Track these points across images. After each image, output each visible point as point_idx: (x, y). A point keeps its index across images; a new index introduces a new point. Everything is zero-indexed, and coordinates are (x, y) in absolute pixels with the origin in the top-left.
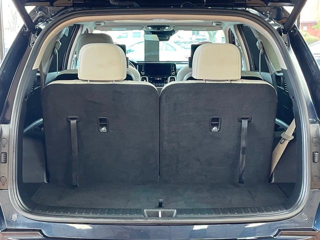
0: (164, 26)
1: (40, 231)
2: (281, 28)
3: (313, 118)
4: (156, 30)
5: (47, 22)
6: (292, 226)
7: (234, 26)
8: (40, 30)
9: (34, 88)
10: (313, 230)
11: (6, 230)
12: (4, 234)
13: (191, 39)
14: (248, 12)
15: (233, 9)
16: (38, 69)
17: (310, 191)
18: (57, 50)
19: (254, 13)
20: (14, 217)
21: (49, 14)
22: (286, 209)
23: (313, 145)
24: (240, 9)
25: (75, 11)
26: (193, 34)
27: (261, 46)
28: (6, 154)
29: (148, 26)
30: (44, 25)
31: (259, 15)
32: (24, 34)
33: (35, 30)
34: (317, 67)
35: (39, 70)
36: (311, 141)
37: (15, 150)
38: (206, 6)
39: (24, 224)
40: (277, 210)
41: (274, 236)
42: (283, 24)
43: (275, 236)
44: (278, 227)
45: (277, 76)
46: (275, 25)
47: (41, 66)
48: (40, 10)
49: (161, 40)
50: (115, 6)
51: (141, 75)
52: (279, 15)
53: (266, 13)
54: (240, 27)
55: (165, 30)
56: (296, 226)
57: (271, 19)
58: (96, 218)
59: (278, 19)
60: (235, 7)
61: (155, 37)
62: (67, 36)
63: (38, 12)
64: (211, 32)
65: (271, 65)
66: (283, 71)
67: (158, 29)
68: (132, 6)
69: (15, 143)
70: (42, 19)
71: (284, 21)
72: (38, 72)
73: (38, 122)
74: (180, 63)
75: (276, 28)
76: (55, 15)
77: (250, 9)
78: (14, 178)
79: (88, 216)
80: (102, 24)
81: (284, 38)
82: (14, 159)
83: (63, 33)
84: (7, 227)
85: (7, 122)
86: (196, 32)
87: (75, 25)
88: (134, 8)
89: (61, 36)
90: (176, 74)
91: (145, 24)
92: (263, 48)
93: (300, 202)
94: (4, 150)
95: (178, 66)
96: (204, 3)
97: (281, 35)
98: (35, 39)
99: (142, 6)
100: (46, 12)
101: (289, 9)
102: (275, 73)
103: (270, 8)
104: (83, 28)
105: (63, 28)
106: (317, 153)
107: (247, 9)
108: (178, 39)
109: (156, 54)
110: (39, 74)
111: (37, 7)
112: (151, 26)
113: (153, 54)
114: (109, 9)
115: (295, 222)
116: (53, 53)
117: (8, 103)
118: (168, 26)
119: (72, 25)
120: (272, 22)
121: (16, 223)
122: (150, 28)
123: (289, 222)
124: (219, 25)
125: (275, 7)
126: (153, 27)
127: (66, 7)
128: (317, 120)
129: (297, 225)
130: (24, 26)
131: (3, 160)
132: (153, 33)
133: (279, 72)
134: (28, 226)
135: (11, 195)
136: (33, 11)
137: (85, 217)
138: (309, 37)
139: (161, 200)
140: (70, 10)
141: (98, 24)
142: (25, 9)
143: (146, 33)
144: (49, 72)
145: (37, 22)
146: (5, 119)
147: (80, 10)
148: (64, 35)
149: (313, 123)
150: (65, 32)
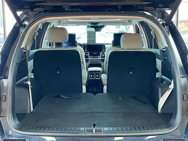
0: (98, 23)
3: (183, 75)
5: (29, 21)
7: (139, 22)
8: (25, 25)
9: (22, 58)
11: (6, 140)
13: (115, 31)
17: (182, 117)
18: (35, 37)
19: (148, 14)
20: (10, 133)
21: (30, 16)
22: (168, 128)
23: (183, 90)
24: (140, 12)
25: (45, 14)
26: (117, 28)
27: (153, 33)
28: (5, 96)
29: (89, 23)
30: (27, 22)
31: (151, 15)
32: (16, 28)
33: (23, 25)
35: (25, 48)
36: (182, 87)
37: (10, 94)
38: (120, 10)
39: (16, 136)
40: (162, 129)
42: (165, 20)
44: (163, 138)
45: (163, 51)
46: (161, 21)
47: (26, 46)
48: (25, 14)
49: (96, 31)
50: (68, 11)
51: (85, 51)
52: (163, 15)
53: (155, 14)
54: (142, 23)
55: (98, 25)
56: (173, 138)
57: (158, 18)
58: (57, 133)
59: (162, 18)
60: (137, 11)
61: (93, 29)
62: (41, 29)
63: (24, 15)
64: (126, 26)
65: (159, 45)
66: (166, 48)
67: (94, 25)
68: (78, 11)
69: (11, 90)
70: (26, 19)
71: (166, 19)
72: (25, 49)
73: (25, 78)
74: (107, 44)
75: (161, 23)
76: (34, 16)
77: (146, 12)
78: (10, 110)
79: (52, 132)
80: (62, 22)
81: (166, 28)
82: (10, 99)
83: (39, 27)
84: (6, 138)
85: (6, 78)
86: (118, 26)
87: (46, 23)
89: (38, 29)
90: (105, 50)
91: (87, 22)
92: (155, 35)
93: (176, 124)
94: (5, 94)
95: (106, 46)
96: (119, 9)
97: (164, 27)
98: (22, 30)
99: (83, 11)
100: (29, 15)
101: (169, 12)
102: (162, 49)
103: (157, 11)
104: (51, 24)
105: (39, 24)
106: (185, 95)
107: (144, 12)
108: (107, 31)
109: (94, 39)
110: (25, 51)
111: (24, 12)
112: (90, 23)
113: (92, 39)
114: (65, 13)
115: (173, 135)
116: (33, 38)
117: (7, 67)
118: (100, 23)
119: (44, 23)
120: (159, 20)
121: (11, 136)
122: (90, 24)
123: (169, 135)
124: (130, 22)
125: (161, 11)
126: (91, 23)
127: (40, 12)
128: (185, 76)
129: (174, 137)
130: (16, 23)
131: (4, 100)
132: (92, 27)
133: (164, 49)
134: (18, 138)
135: (9, 120)
136: (22, 15)
137: (50, 133)
138: (185, 29)
139: (95, 123)
140: (42, 14)
141: (59, 22)
142: (16, 13)
143: (88, 27)
144: (31, 50)
145: (24, 21)
146: (5, 76)
147: (48, 14)
149: (183, 77)
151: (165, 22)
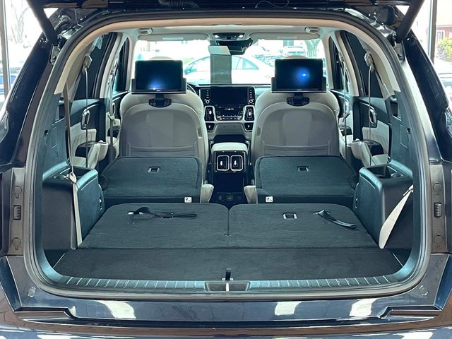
0: (238, 34)
1: (67, 310)
2: (393, 35)
3: (435, 158)
4: (225, 40)
5: (74, 29)
6: (407, 302)
7: (336, 32)
8: (64, 40)
10: (436, 309)
11: (21, 309)
12: (18, 315)
13: (281, 52)
14: (347, 13)
15: (326, 10)
16: (60, 94)
17: (431, 256)
18: (86, 69)
19: (355, 15)
20: (32, 292)
21: (76, 19)
22: (398, 281)
23: (434, 193)
24: (337, 9)
25: (112, 14)
26: (285, 45)
27: (370, 60)
28: (20, 207)
29: (214, 34)
30: (68, 34)
31: (362, 18)
32: (42, 47)
33: (58, 41)
34: (442, 87)
35: (62, 96)
36: (431, 187)
37: (31, 202)
38: (290, 5)
39: (45, 301)
40: (386, 282)
41: (381, 316)
42: (396, 29)
43: (383, 316)
44: (387, 305)
45: (392, 102)
46: (385, 31)
47: (65, 91)
48: (63, 13)
49: (232, 53)
50: (165, 7)
51: (205, 104)
52: (391, 17)
53: (372, 15)
54: (344, 35)
55: (238, 40)
56: (411, 303)
57: (379, 23)
59: (389, 23)
60: (329, 6)
61: (225, 50)
62: (100, 48)
63: (61, 17)
65: (384, 87)
66: (397, 94)
67: (228, 38)
68: (188, 7)
69: (32, 192)
70: (66, 26)
71: (397, 25)
72: (62, 99)
75: (386, 35)
76: (85, 20)
77: (351, 10)
78: (31, 240)
80: (149, 32)
81: (397, 49)
82: (31, 215)
83: (95, 44)
84: (22, 305)
85: (22, 165)
86: (288, 41)
87: (111, 34)
88: (192, 10)
89: (92, 49)
90: (254, 102)
91: (209, 31)
92: (374, 64)
93: (418, 271)
94: (18, 202)
95: (257, 91)
96: (287, 2)
97: (393, 45)
98: (57, 53)
99: (202, 6)
100: (72, 15)
101: (404, 9)
102: (389, 98)
103: (377, 7)
104: (121, 38)
105: (95, 38)
106: (439, 205)
107: (347, 10)
108: (261, 52)
109: (227, 73)
110: (63, 102)
111: (59, 9)
112: (218, 34)
113: (222, 73)
114: (158, 11)
115: (411, 298)
116: (81, 71)
117: (22, 139)
118: (243, 34)
119: (107, 34)
120: (381, 28)
121: (34, 300)
122: (217, 36)
123: (401, 297)
124: (315, 31)
125: (385, 7)
126: (222, 35)
127: (100, 10)
128: (440, 160)
129: (412, 301)
130: (42, 36)
131: (16, 216)
132: (222, 44)
133: (393, 97)
134: (50, 304)
135: (27, 262)
136: (55, 15)
137: (126, 292)
139: (229, 269)
140: (104, 13)
141: (143, 32)
142: (43, 12)
143: (213, 43)
144: (75, 100)
145: (60, 30)
146: (19, 161)
147: (118, 13)
148: (96, 47)
149: (435, 163)
150: (97, 43)
151: (394, 33)
